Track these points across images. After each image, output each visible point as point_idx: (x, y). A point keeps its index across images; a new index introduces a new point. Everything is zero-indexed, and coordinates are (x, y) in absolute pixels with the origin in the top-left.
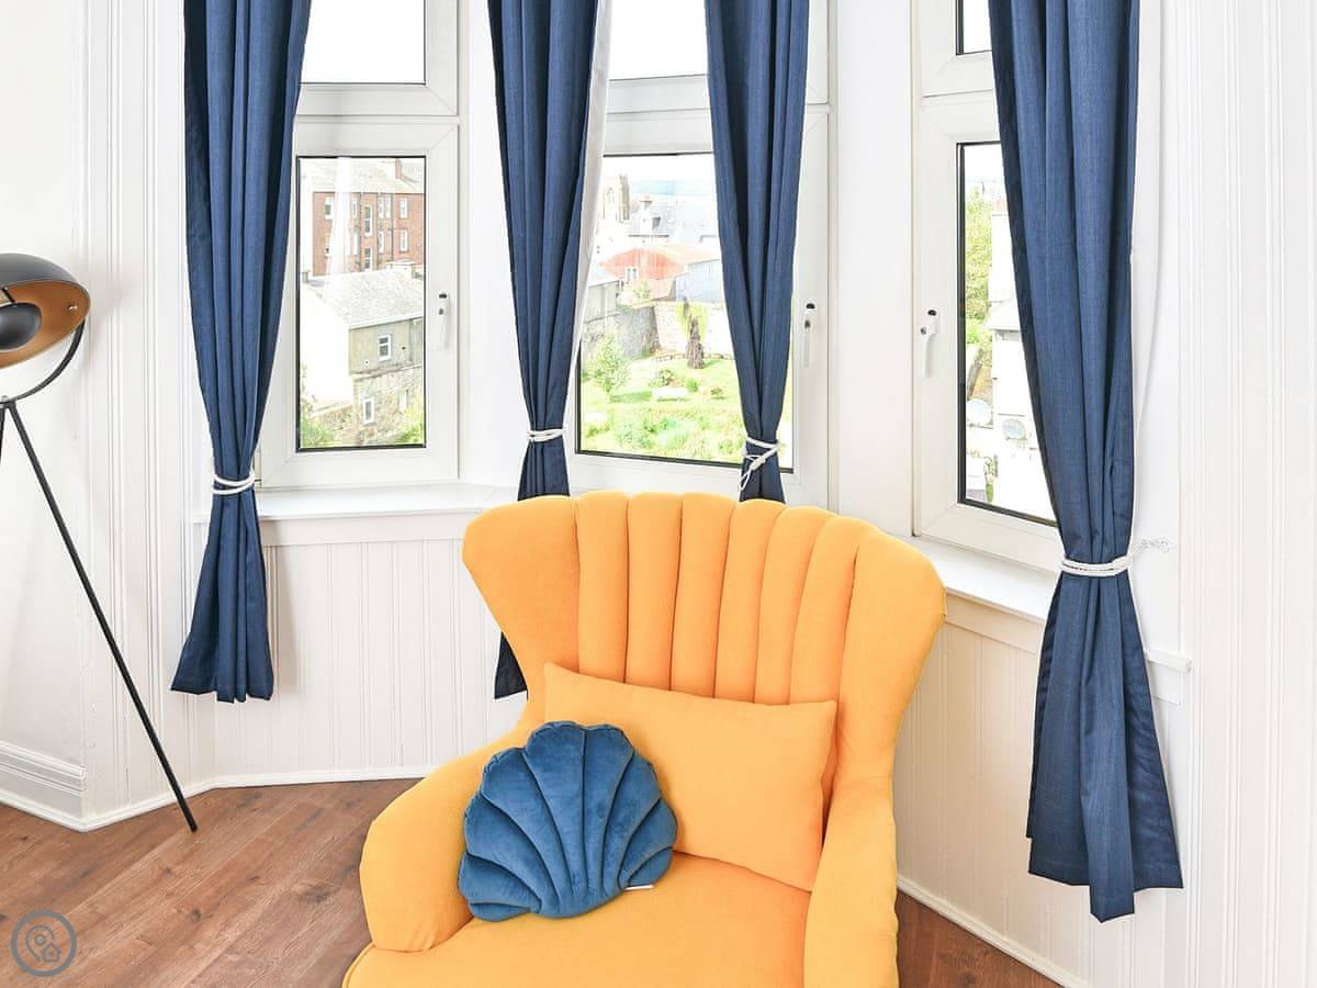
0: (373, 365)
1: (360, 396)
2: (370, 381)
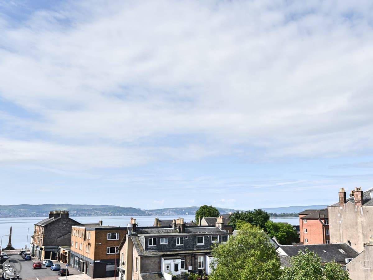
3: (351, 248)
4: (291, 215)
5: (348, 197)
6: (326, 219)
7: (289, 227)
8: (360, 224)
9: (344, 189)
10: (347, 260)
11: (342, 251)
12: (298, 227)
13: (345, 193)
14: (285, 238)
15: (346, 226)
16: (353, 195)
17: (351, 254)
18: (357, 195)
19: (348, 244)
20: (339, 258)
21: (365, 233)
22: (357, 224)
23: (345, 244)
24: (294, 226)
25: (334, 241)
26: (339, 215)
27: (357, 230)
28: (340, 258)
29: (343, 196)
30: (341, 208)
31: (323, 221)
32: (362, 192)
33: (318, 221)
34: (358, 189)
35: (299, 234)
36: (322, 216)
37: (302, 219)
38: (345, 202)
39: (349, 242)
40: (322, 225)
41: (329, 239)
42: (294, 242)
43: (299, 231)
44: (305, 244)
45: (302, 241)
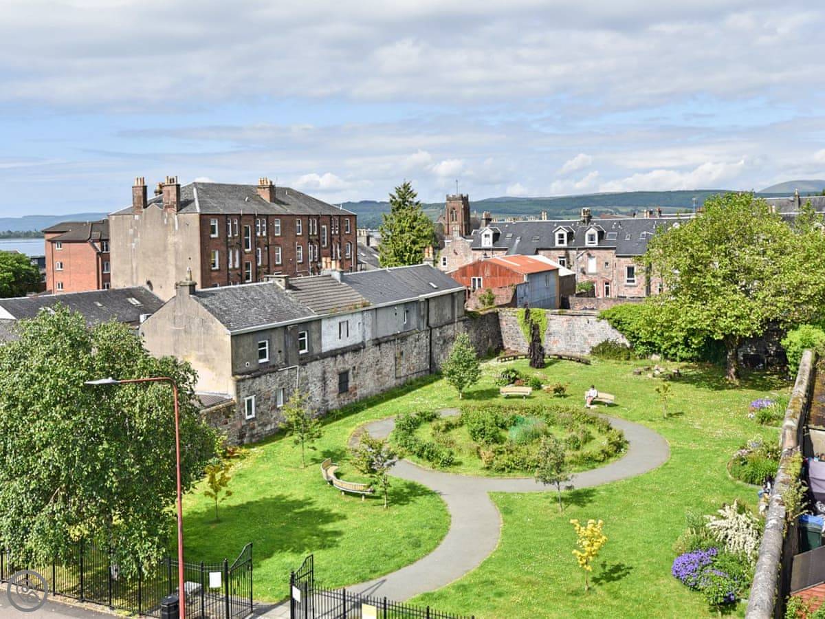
0: (253, 367)
1: (242, 394)
2: (251, 381)
3: (152, 295)
4: (27, 235)
5: (151, 196)
6: (105, 241)
7: (20, 260)
8: (170, 247)
9: (143, 180)
10: (142, 317)
11: (134, 301)
12: (42, 261)
13: (145, 188)
14: (10, 284)
15: (144, 253)
16: (161, 192)
17: (150, 305)
18: (169, 191)
19: (147, 288)
20: (128, 316)
21: (180, 264)
22: (165, 249)
23: (142, 288)
24: (33, 259)
25: (117, 283)
26: (131, 231)
27: (165, 259)
28: (129, 314)
29: (141, 193)
30: (137, 217)
31: (98, 245)
32: (178, 186)
33: (88, 245)
34: (172, 180)
35: (45, 274)
36: (96, 235)
37: (52, 241)
38: (145, 207)
39: (149, 283)
40: (95, 253)
41: (109, 280)
42: (31, 291)
43: (44, 266)
44: (58, 292)
45: (49, 287)
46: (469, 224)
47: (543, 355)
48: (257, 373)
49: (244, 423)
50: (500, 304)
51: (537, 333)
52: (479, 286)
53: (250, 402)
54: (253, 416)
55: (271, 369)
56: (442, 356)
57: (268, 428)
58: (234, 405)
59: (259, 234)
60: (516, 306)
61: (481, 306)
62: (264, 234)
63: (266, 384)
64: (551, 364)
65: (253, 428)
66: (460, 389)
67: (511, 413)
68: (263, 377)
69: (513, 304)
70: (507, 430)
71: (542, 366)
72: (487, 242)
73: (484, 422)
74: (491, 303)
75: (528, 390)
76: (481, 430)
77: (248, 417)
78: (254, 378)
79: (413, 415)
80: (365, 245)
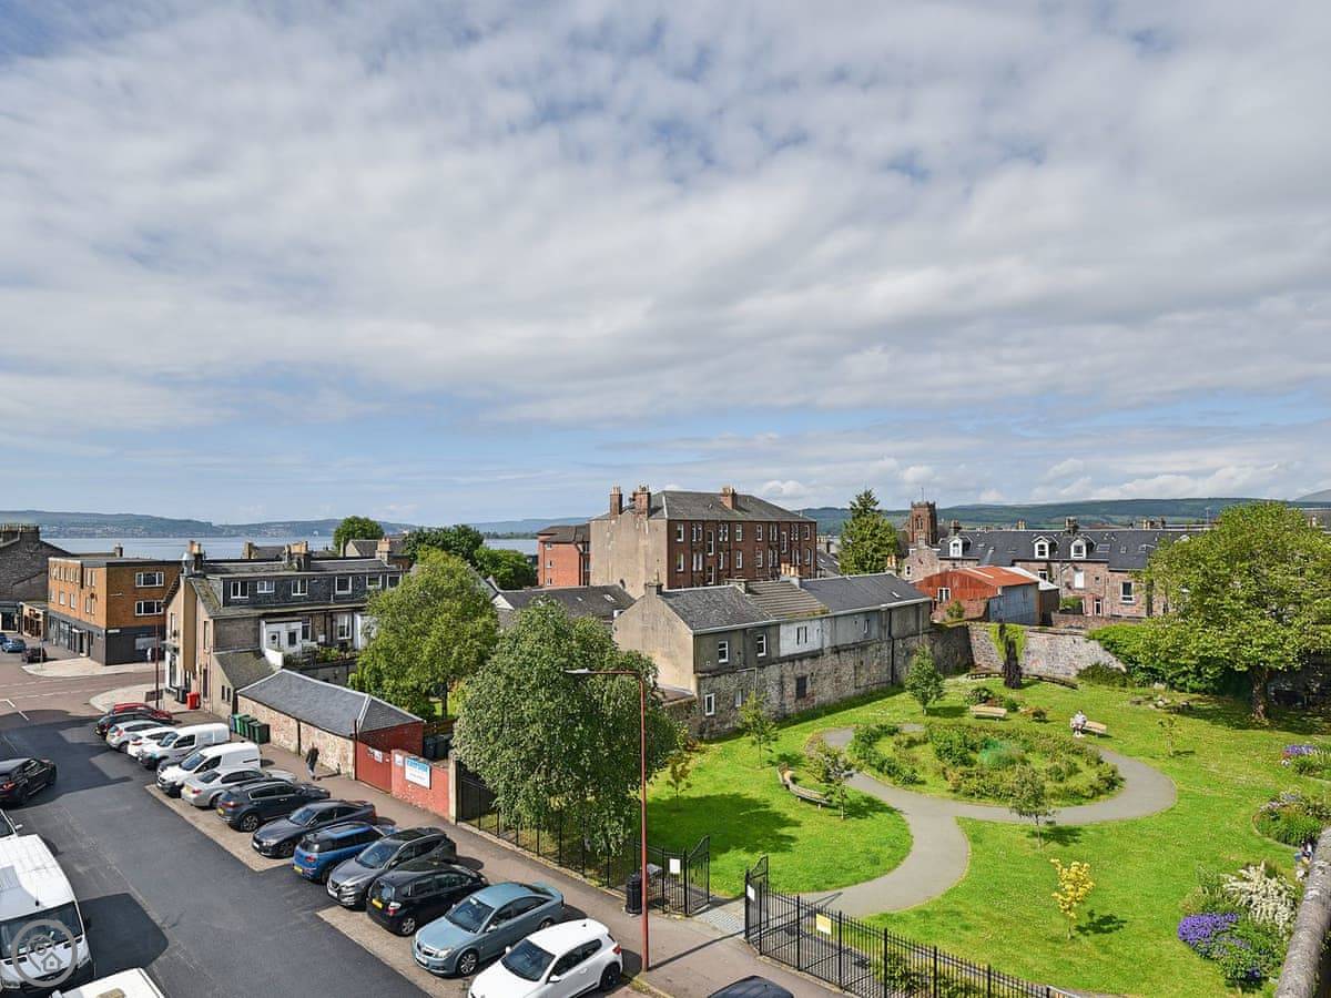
0: (714, 666)
1: (703, 691)
2: (711, 680)
3: (625, 593)
4: (525, 536)
5: (626, 503)
6: (586, 543)
7: (519, 557)
8: (642, 551)
9: (619, 489)
10: (616, 613)
11: (608, 597)
12: (535, 558)
13: (621, 496)
14: (511, 578)
15: (618, 555)
16: (634, 500)
17: (623, 602)
18: (641, 500)
19: (621, 586)
20: (604, 611)
21: (649, 566)
22: (637, 549)
23: (616, 586)
24: (530, 557)
25: (596, 581)
26: (608, 534)
27: (637, 561)
28: (605, 610)
29: (617, 501)
30: (613, 522)
31: (580, 546)
32: (649, 494)
33: (572, 546)
34: (644, 489)
35: (537, 571)
36: (579, 537)
37: (544, 542)
38: (621, 513)
39: (622, 582)
40: (578, 553)
41: (589, 577)
42: (526, 585)
43: (537, 563)
44: (548, 587)
45: (540, 582)
46: (936, 532)
47: (1021, 674)
48: (717, 672)
49: (704, 719)
50: (970, 617)
51: (1012, 650)
52: (947, 597)
53: (709, 699)
54: (712, 713)
55: (731, 670)
56: (905, 668)
57: (727, 726)
58: (695, 701)
59: (721, 539)
60: (988, 621)
61: (949, 619)
62: (726, 539)
63: (725, 683)
64: (1029, 685)
65: (713, 725)
66: (925, 704)
67: (982, 734)
68: (723, 677)
69: (985, 618)
70: (977, 753)
71: (1019, 686)
72: (956, 552)
73: (951, 741)
74: (960, 616)
75: (1002, 711)
76: (948, 750)
77: (707, 714)
78: (714, 676)
79: (873, 727)
80: (825, 552)
